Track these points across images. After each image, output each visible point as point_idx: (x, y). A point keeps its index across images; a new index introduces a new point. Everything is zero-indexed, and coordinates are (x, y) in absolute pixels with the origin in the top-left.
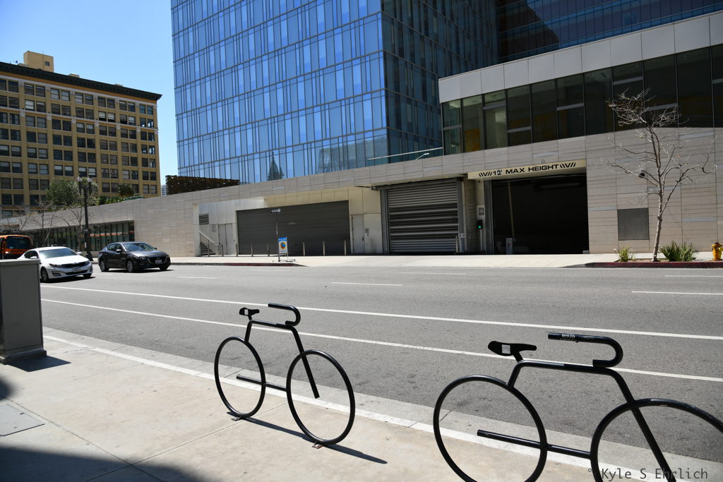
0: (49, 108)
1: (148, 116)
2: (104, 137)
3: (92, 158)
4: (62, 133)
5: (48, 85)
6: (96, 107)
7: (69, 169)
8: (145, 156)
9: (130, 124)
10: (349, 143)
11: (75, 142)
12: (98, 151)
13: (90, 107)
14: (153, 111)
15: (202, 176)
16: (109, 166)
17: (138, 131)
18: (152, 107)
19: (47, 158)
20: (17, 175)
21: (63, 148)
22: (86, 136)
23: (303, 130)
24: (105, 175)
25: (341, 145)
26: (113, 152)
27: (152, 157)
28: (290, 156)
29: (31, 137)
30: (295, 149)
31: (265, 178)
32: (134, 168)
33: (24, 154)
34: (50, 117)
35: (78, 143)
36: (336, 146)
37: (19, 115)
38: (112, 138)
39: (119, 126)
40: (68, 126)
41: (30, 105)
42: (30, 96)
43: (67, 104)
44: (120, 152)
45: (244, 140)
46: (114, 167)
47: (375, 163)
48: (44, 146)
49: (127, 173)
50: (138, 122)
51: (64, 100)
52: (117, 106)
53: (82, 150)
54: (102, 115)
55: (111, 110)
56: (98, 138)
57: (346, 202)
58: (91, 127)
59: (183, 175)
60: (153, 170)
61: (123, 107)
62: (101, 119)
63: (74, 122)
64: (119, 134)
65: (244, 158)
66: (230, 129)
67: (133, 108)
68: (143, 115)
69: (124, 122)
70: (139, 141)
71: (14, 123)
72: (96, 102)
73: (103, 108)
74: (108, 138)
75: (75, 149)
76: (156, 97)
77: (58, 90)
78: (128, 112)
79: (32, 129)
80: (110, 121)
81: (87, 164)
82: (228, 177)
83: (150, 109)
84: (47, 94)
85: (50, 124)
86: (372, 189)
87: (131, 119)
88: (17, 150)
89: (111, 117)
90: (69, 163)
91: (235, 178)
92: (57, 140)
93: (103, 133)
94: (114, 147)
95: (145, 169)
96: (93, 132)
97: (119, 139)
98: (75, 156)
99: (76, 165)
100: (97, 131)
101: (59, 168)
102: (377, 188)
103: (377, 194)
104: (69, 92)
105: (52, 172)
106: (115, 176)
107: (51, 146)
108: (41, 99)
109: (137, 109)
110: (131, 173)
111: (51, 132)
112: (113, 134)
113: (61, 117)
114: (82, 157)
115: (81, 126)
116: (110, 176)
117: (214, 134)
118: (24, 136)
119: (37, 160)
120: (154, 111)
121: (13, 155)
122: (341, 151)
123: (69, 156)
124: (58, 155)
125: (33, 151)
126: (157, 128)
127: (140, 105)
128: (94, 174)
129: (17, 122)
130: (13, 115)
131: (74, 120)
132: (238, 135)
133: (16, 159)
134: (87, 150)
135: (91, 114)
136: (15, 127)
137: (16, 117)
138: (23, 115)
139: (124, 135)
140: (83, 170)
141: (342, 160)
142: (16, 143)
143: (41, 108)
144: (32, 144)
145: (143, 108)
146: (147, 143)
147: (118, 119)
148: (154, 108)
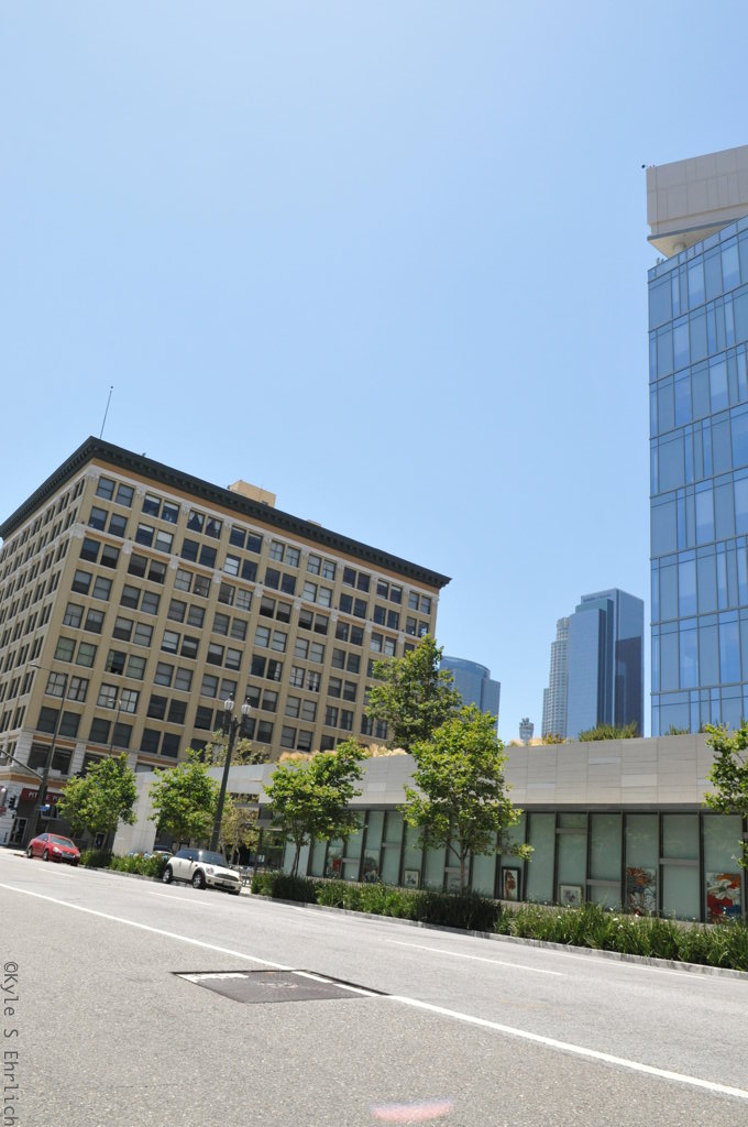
0: (261, 575)
1: (421, 615)
5: (269, 534)
13: (328, 583)
14: (430, 607)
18: (430, 599)
19: (237, 668)
20: (180, 694)
22: (310, 635)
29: (222, 623)
33: (202, 654)
34: (259, 591)
37: (210, 580)
39: (369, 626)
41: (232, 565)
42: (235, 550)
43: (292, 571)
50: (403, 625)
51: (289, 565)
52: (373, 588)
55: (361, 593)
56: (330, 642)
58: (322, 621)
61: (382, 591)
62: (342, 609)
63: (297, 606)
64: (367, 641)
67: (397, 596)
68: (414, 613)
69: (379, 620)
71: (198, 593)
72: (339, 575)
73: (349, 590)
74: (348, 646)
76: (438, 581)
77: (284, 546)
78: (387, 603)
79: (225, 609)
80: (356, 614)
83: (426, 602)
84: (264, 548)
85: (257, 605)
88: (192, 645)
89: (359, 607)
93: (340, 634)
94: (355, 665)
96: (324, 630)
97: (366, 652)
100: (332, 631)
101: (253, 691)
104: (299, 551)
105: (240, 696)
107: (250, 646)
108: (252, 556)
109: (405, 599)
111: (255, 618)
112: (358, 640)
113: (278, 593)
115: (306, 616)
118: (209, 619)
119: (220, 671)
120: (432, 609)
121: (184, 655)
124: (258, 665)
125: (217, 651)
127: (411, 591)
129: (204, 592)
130: (201, 579)
131: (298, 603)
133: (187, 662)
135: (327, 597)
136: (199, 601)
137: (206, 583)
138: (217, 581)
142: (194, 631)
143: (248, 573)
144: (219, 638)
145: (414, 599)
147: (371, 614)
148: (433, 601)
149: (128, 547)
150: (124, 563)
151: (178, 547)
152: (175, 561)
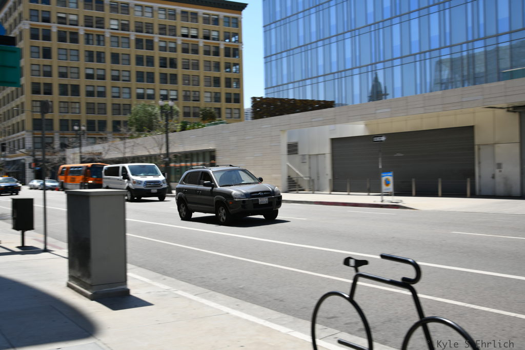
0: (132, 27)
1: (232, 29)
2: (186, 56)
3: (174, 79)
4: (144, 52)
6: (179, 22)
7: (150, 92)
8: (229, 75)
9: (214, 39)
10: (476, 51)
11: (157, 62)
12: (180, 71)
13: (172, 23)
14: (237, 23)
15: (291, 97)
16: (191, 88)
17: (222, 47)
18: (236, 18)
19: (129, 81)
20: (101, 100)
21: (145, 69)
22: (168, 55)
23: (415, 37)
24: (186, 98)
25: (465, 54)
26: (195, 72)
27: (236, 76)
28: (397, 70)
29: (115, 58)
30: (405, 60)
31: (365, 99)
32: (217, 89)
33: (108, 77)
34: (133, 36)
35: (161, 63)
36: (458, 55)
37: (103, 35)
38: (195, 56)
39: (201, 42)
40: (150, 44)
41: (114, 24)
42: (115, 15)
43: (149, 21)
44: (202, 73)
45: (341, 52)
46: (196, 88)
47: (512, 76)
48: (127, 67)
49: (208, 95)
50: (222, 37)
51: (147, 18)
52: (200, 20)
53: (164, 70)
54: (185, 31)
55: (194, 24)
56: (180, 56)
57: (471, 129)
58: (172, 45)
59: (270, 96)
60: (237, 91)
61: (206, 20)
62: (184, 36)
63: (156, 40)
64: (201, 51)
65: (342, 73)
66: (325, 40)
67: (216, 21)
68: (228, 29)
69: (207, 37)
70: (222, 59)
71: (99, 44)
72: (179, 17)
73: (186, 24)
74: (191, 56)
75: (157, 70)
76: (242, 6)
77: (141, 6)
78: (211, 26)
79: (116, 50)
80: (193, 37)
81: (169, 86)
82: (322, 98)
83: (235, 21)
84: (131, 11)
85: (133, 44)
86: (508, 111)
87: (214, 34)
88: (101, 72)
89: (193, 32)
90: (151, 85)
91: (329, 99)
92: (139, 60)
93: (185, 51)
94: (196, 66)
95: (229, 90)
96: (174, 50)
97: (201, 57)
98: (157, 77)
99: (158, 88)
100: (179, 49)
101: (140, 91)
102: (515, 109)
103: (515, 117)
104: (151, 7)
105: (134, 96)
106: (197, 100)
107: (134, 68)
108: (125, 17)
109: (221, 22)
110: (213, 94)
111: (134, 52)
112: (196, 51)
113: (144, 35)
114: (164, 78)
115: (163, 44)
116: (192, 99)
117: (306, 47)
118: (108, 58)
119: (119, 83)
120: (239, 23)
121: (98, 79)
122: (465, 61)
123: (151, 77)
124: (140, 77)
125: (116, 73)
126: (241, 43)
127: (225, 17)
128: (175, 97)
129: (102, 43)
130: (98, 36)
131: (156, 38)
132: (334, 46)
133: (100, 82)
134: (168, 70)
135: (173, 31)
136: (100, 48)
137: (102, 38)
138: (108, 35)
139: (207, 53)
140: (164, 92)
141: (465, 73)
142: (101, 65)
143: (125, 27)
144: (116, 66)
145: (227, 20)
146: (231, 60)
147: (201, 35)
148: (239, 19)
149: (54, 28)
150: (54, 36)
151: (82, 21)
152: (82, 30)
